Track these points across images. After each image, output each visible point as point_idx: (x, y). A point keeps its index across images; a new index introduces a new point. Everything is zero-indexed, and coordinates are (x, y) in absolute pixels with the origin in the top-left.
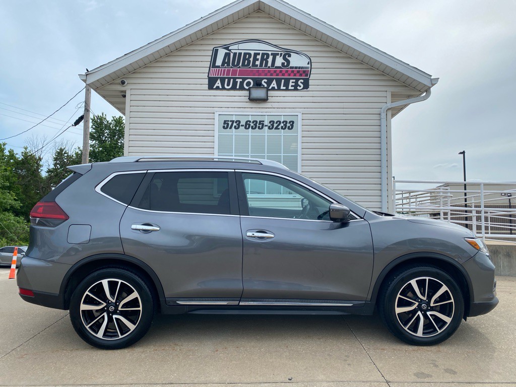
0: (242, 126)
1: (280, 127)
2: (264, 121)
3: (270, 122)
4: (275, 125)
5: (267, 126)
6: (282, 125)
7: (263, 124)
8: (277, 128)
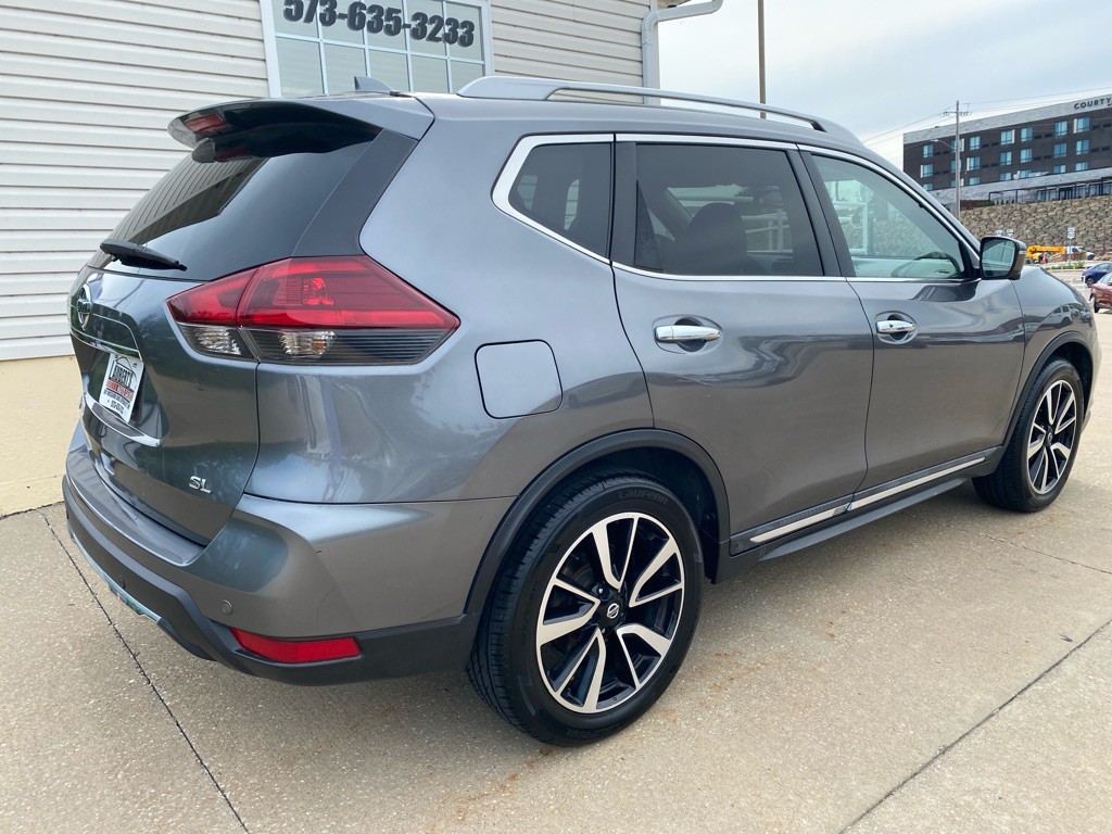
0: (342, 16)
1: (439, 35)
2: (399, 11)
3: (416, 17)
4: (430, 28)
5: (409, 26)
6: (447, 29)
7: (398, 20)
8: (433, 38)
